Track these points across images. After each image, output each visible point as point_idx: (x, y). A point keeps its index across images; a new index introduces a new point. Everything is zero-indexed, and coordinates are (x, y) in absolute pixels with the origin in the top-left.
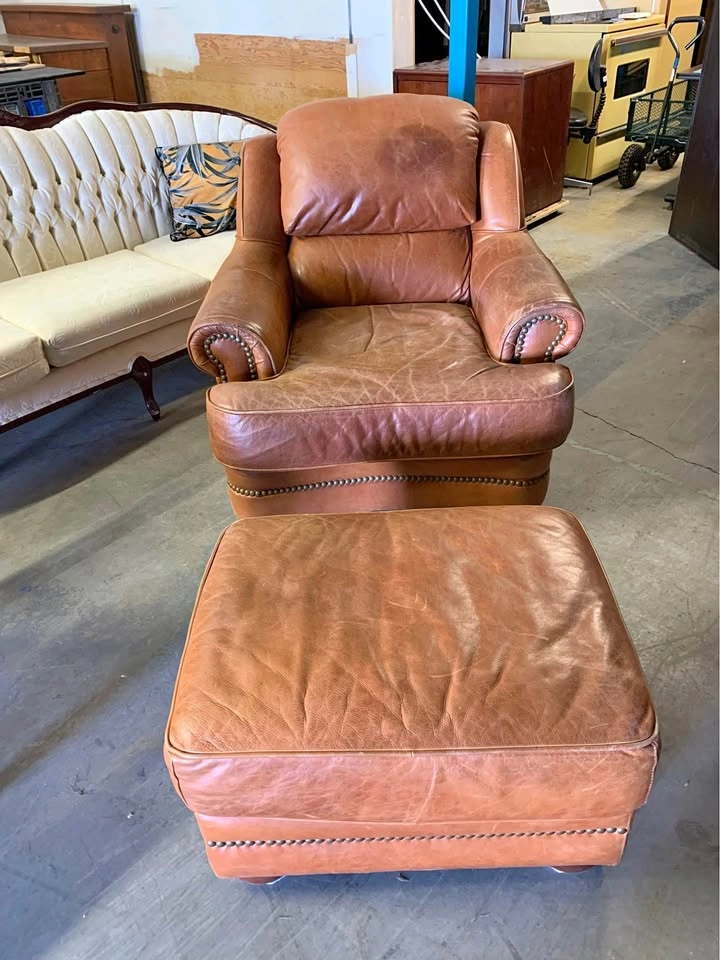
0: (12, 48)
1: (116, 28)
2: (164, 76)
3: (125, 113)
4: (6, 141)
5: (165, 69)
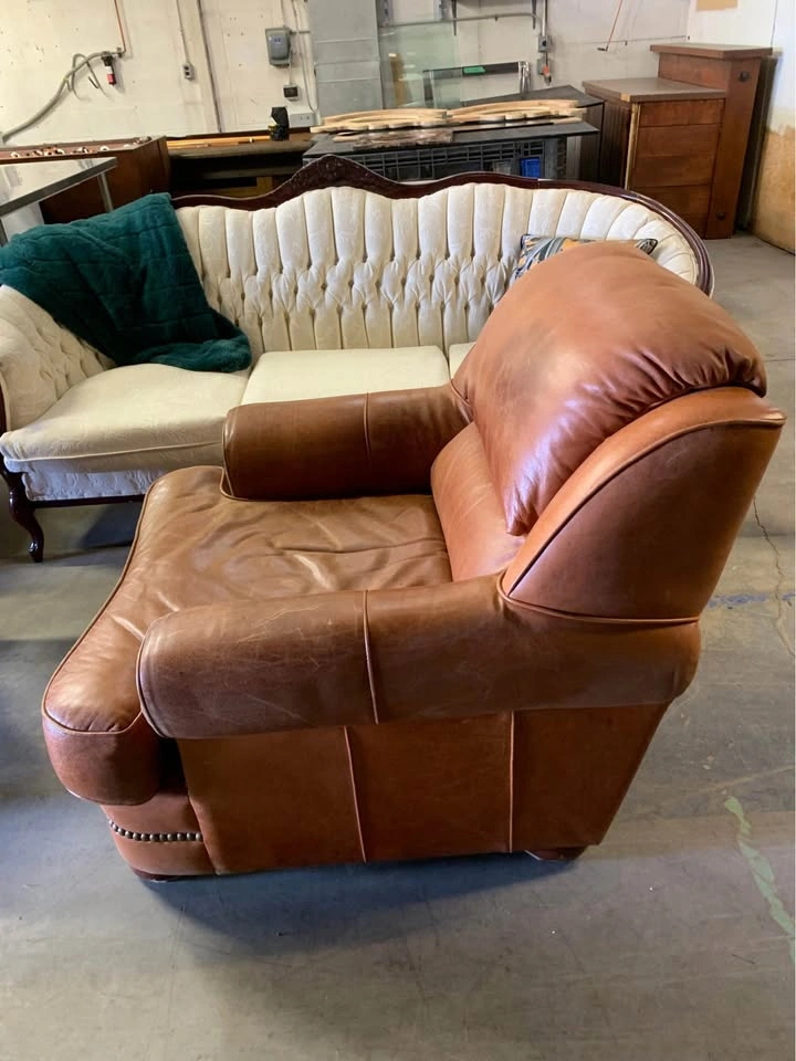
0: (620, 94)
1: (744, 75)
2: (785, 136)
3: (508, 189)
4: (355, 208)
5: (788, 127)
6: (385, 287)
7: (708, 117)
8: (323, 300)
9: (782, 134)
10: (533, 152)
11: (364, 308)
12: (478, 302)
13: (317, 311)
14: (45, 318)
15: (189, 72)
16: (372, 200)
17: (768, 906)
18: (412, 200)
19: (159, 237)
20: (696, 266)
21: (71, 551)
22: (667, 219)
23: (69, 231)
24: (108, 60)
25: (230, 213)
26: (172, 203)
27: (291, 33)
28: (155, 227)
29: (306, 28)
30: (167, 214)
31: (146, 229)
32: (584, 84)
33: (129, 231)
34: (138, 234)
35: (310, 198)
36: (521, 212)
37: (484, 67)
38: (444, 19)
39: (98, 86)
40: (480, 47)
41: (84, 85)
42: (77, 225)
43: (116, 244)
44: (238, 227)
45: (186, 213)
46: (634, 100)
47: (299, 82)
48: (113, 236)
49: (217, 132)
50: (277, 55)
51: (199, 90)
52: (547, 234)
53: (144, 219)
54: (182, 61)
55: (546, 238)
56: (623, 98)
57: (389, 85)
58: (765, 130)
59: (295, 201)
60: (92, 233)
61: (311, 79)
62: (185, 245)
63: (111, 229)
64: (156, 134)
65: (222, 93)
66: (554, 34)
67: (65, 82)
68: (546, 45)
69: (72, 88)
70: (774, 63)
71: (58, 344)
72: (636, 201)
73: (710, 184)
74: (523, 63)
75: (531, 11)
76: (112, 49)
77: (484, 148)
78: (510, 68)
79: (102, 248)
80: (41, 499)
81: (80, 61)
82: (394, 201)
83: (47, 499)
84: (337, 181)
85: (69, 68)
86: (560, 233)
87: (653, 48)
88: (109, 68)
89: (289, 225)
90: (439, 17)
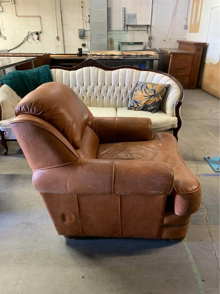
1: (199, 49)
2: (209, 65)
3: (135, 70)
4: (96, 72)
5: (210, 63)
6: (102, 92)
7: (190, 59)
8: (86, 94)
9: (208, 64)
10: (143, 63)
11: (96, 97)
12: (125, 97)
13: (84, 97)
14: (14, 93)
15: (58, 38)
16: (100, 71)
17: (185, 247)
18: (110, 71)
19: (45, 75)
20: (180, 92)
21: (15, 153)
22: (174, 80)
23: (23, 72)
24: (37, 34)
25: (64, 71)
26: (50, 67)
27: (85, 31)
28: (45, 73)
29: (89, 30)
30: (48, 70)
31: (42, 73)
32: (159, 49)
33: (38, 73)
34: (40, 74)
35: (85, 69)
36: (137, 76)
37: (134, 42)
38: (124, 30)
39: (34, 40)
40: (133, 38)
41: (30, 39)
42: (25, 71)
43: (35, 76)
44: (66, 74)
45: (53, 70)
46: (171, 53)
47: (86, 43)
48: (34, 74)
49: (64, 53)
50: (81, 36)
51: (60, 43)
52: (144, 82)
53: (42, 71)
54: (56, 35)
55: (143, 82)
56: (168, 53)
57: (109, 45)
58: (204, 63)
59: (81, 69)
60: (29, 73)
61: (89, 42)
62: (52, 78)
63: (34, 73)
64: (48, 53)
65: (66, 44)
66: (152, 36)
67: (25, 38)
68: (150, 38)
69: (27, 40)
70: (207, 46)
71: (17, 100)
72: (166, 75)
73: (190, 76)
74: (144, 42)
75: (147, 30)
76: (38, 31)
77: (131, 61)
78: (141, 43)
79: (31, 77)
80: (8, 139)
81: (30, 33)
82: (106, 71)
83: (10, 139)
84: (92, 65)
85: (27, 35)
86: (147, 82)
87: (177, 41)
88: (37, 36)
89: (79, 75)
90: (123, 30)
